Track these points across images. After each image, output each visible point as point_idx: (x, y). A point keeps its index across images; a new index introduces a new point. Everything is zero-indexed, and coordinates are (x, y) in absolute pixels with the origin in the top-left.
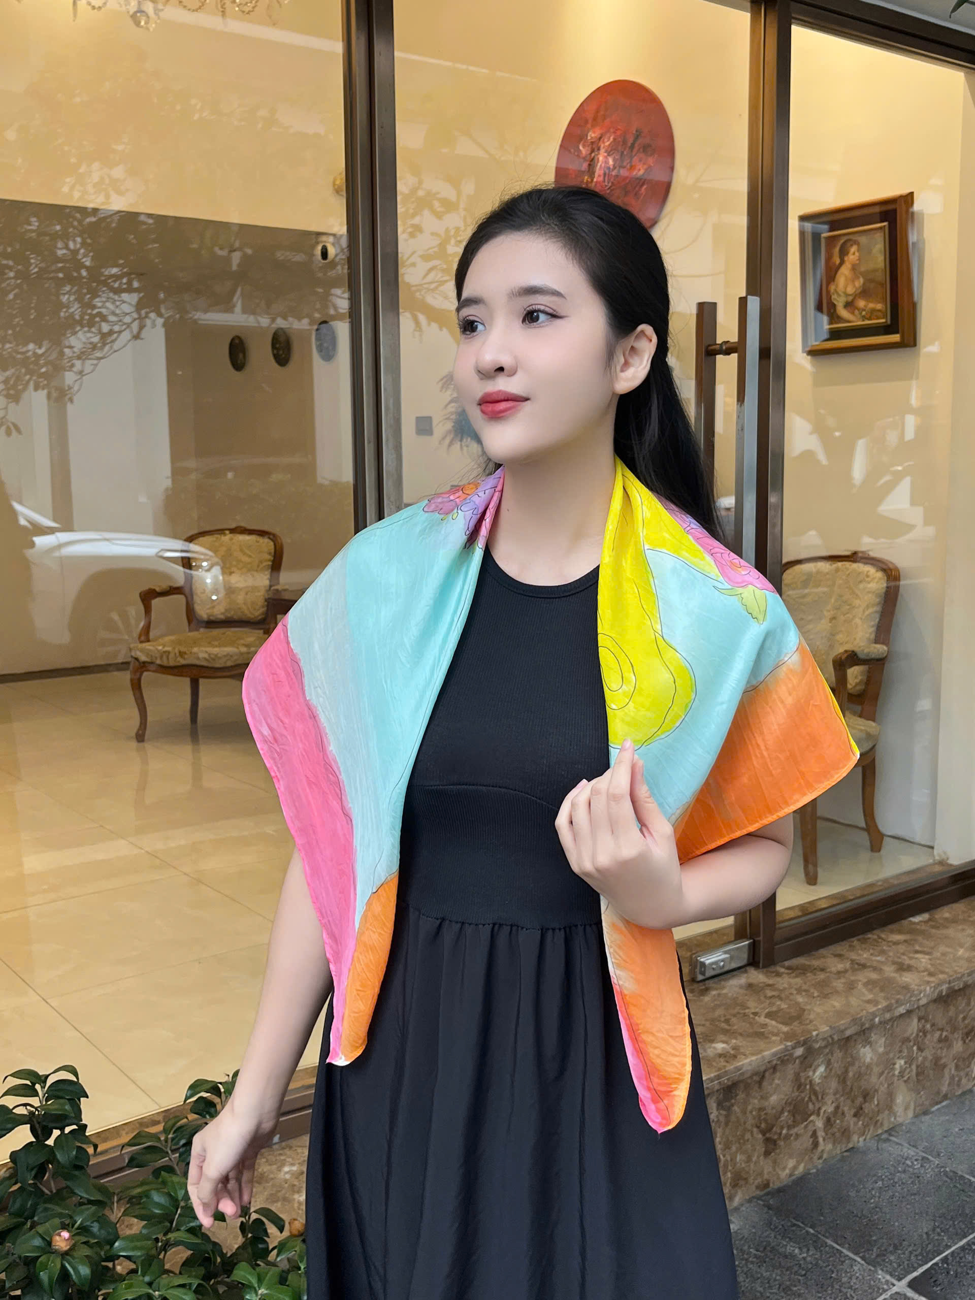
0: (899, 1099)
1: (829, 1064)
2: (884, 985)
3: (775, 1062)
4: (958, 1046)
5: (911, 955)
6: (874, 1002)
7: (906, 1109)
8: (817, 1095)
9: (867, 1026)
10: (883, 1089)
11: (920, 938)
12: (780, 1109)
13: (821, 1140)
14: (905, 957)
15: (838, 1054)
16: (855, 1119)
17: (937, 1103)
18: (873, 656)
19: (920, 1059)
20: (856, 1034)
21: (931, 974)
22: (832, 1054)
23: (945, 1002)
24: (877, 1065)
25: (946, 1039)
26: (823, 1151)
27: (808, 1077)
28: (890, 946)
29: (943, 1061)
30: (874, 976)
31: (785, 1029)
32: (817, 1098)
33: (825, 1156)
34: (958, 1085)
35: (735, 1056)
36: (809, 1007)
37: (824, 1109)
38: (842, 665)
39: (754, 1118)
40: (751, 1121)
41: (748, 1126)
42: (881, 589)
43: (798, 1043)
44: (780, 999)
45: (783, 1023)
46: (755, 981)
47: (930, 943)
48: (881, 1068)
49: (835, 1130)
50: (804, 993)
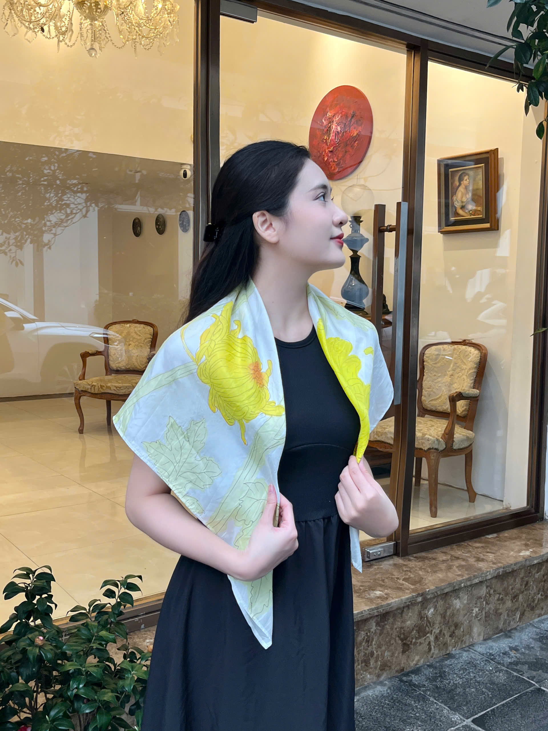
0: (476, 630)
1: (435, 607)
2: (468, 568)
3: (408, 603)
4: (509, 604)
5: (485, 554)
6: (462, 575)
7: (479, 635)
8: (430, 623)
9: (457, 587)
10: (466, 623)
11: (490, 546)
12: (411, 628)
13: (432, 647)
14: (481, 555)
15: (441, 603)
16: (450, 638)
17: (497, 634)
18: (471, 395)
19: (487, 609)
20: (451, 592)
21: (494, 563)
22: (437, 603)
23: (502, 579)
24: (463, 610)
25: (502, 599)
26: (433, 653)
27: (426, 614)
28: (473, 549)
29: (500, 611)
30: (463, 563)
31: (412, 587)
32: (430, 625)
33: (434, 656)
34: (509, 625)
35: (387, 598)
36: (425, 577)
37: (434, 631)
38: (454, 399)
39: (397, 632)
40: (395, 633)
41: (394, 636)
42: (477, 360)
43: (419, 594)
44: (411, 572)
45: (412, 585)
46: (397, 563)
47: (496, 548)
48: (465, 612)
49: (440, 643)
50: (423, 570)
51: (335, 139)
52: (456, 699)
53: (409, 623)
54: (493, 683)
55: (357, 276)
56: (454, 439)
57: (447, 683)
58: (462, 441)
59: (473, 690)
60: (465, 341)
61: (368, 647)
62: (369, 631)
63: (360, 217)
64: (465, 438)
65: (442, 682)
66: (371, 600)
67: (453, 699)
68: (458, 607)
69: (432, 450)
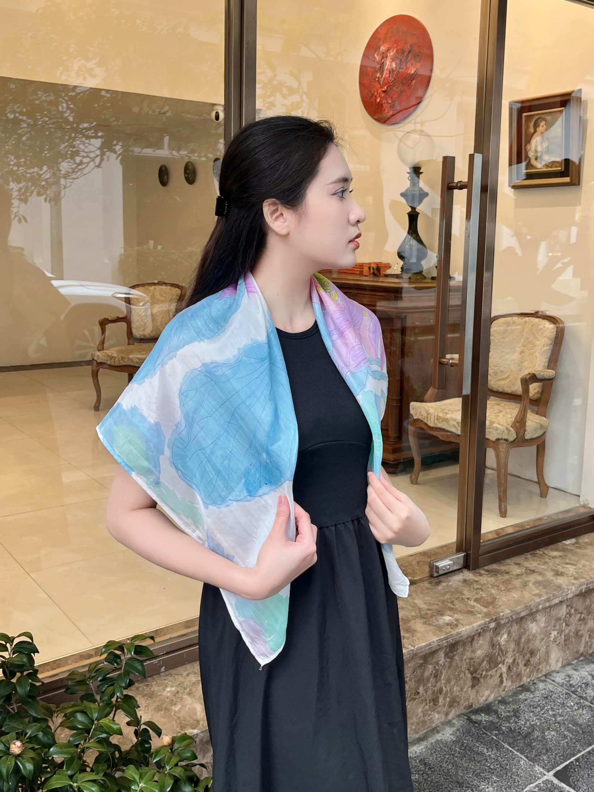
0: (553, 656)
1: (509, 633)
2: (546, 585)
3: (479, 631)
4: (591, 624)
5: (563, 566)
6: (539, 595)
7: (557, 661)
8: (503, 652)
9: (534, 610)
10: (543, 649)
11: (570, 555)
12: (482, 659)
13: (504, 679)
14: (560, 567)
15: (515, 627)
16: (525, 668)
17: (577, 659)
18: (546, 377)
19: (567, 631)
20: (527, 615)
21: (576, 579)
22: (512, 627)
23: (584, 596)
24: (540, 634)
25: (584, 619)
26: (505, 686)
27: (498, 641)
28: (550, 559)
29: (581, 633)
30: (540, 578)
31: (485, 610)
32: (503, 653)
33: (506, 689)
35: (457, 625)
36: (498, 597)
37: (506, 660)
38: (527, 381)
39: (467, 664)
40: (465, 666)
41: (463, 669)
42: (553, 335)
43: (492, 619)
44: (482, 590)
45: (484, 606)
46: (467, 578)
47: (575, 558)
48: (542, 636)
49: (513, 674)
50: (496, 588)
51: (389, 77)
52: (535, 746)
53: (479, 653)
54: (576, 724)
55: (415, 235)
56: (526, 428)
57: (522, 724)
58: (536, 430)
59: (553, 733)
60: (537, 312)
61: (437, 683)
62: (438, 664)
63: (419, 168)
64: (539, 426)
65: (516, 723)
66: (439, 628)
67: (531, 747)
68: (534, 631)
69: (501, 441)
